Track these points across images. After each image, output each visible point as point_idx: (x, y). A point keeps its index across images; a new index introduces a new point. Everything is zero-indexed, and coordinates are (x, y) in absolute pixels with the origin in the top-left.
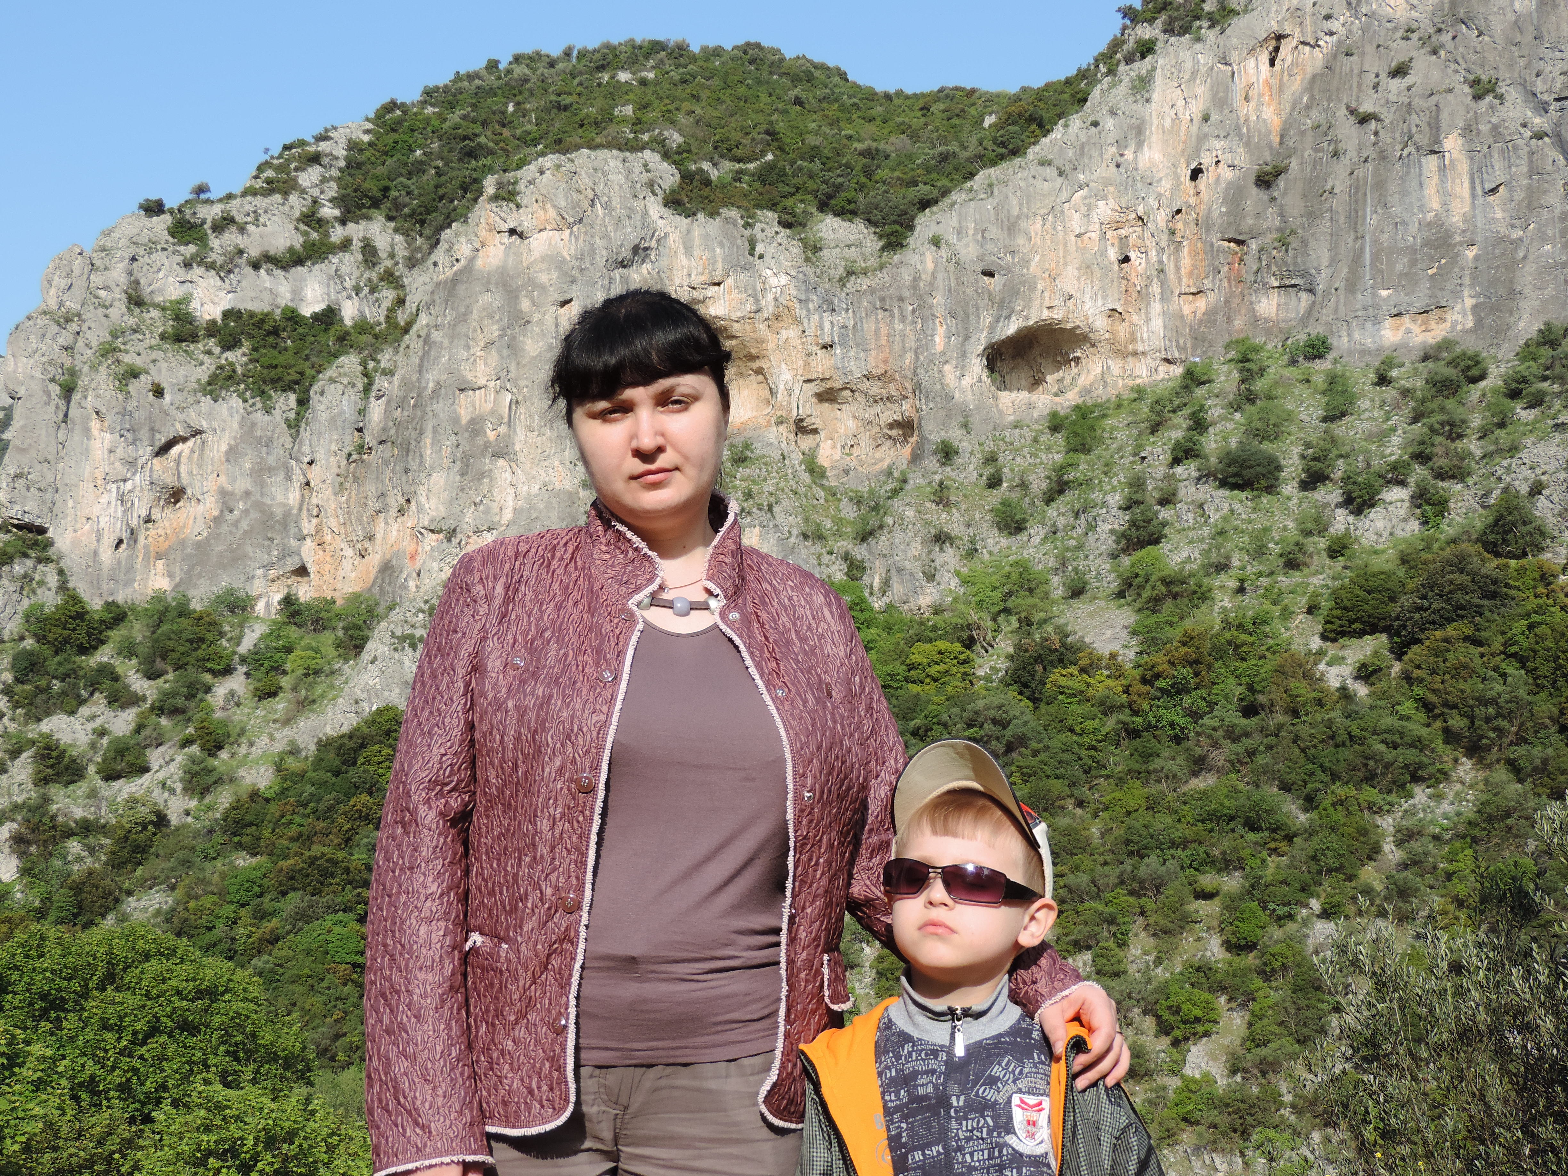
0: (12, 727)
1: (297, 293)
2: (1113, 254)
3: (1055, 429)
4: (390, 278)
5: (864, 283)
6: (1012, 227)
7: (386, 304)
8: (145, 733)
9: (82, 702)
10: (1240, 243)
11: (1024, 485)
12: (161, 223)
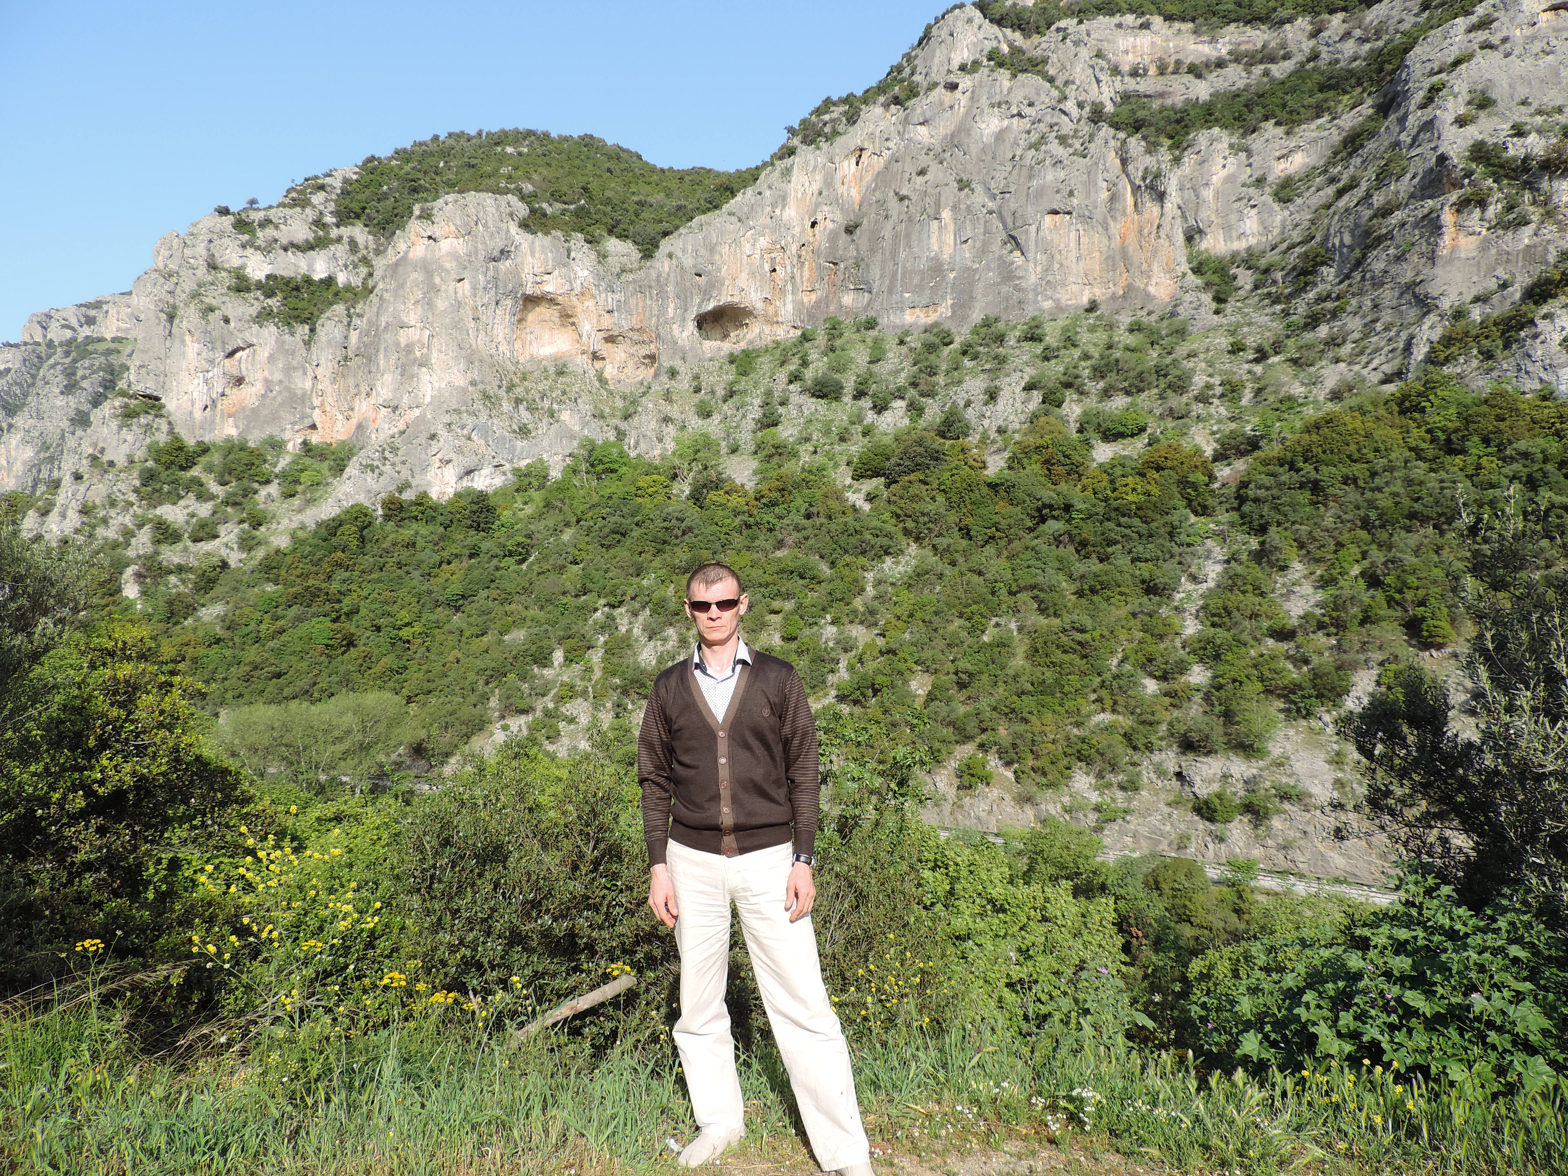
0: (139, 511)
1: (310, 266)
2: (767, 267)
3: (732, 362)
4: (365, 260)
5: (630, 277)
6: (712, 250)
7: (362, 275)
8: (217, 516)
9: (181, 498)
10: (835, 264)
11: (713, 392)
12: (228, 220)
